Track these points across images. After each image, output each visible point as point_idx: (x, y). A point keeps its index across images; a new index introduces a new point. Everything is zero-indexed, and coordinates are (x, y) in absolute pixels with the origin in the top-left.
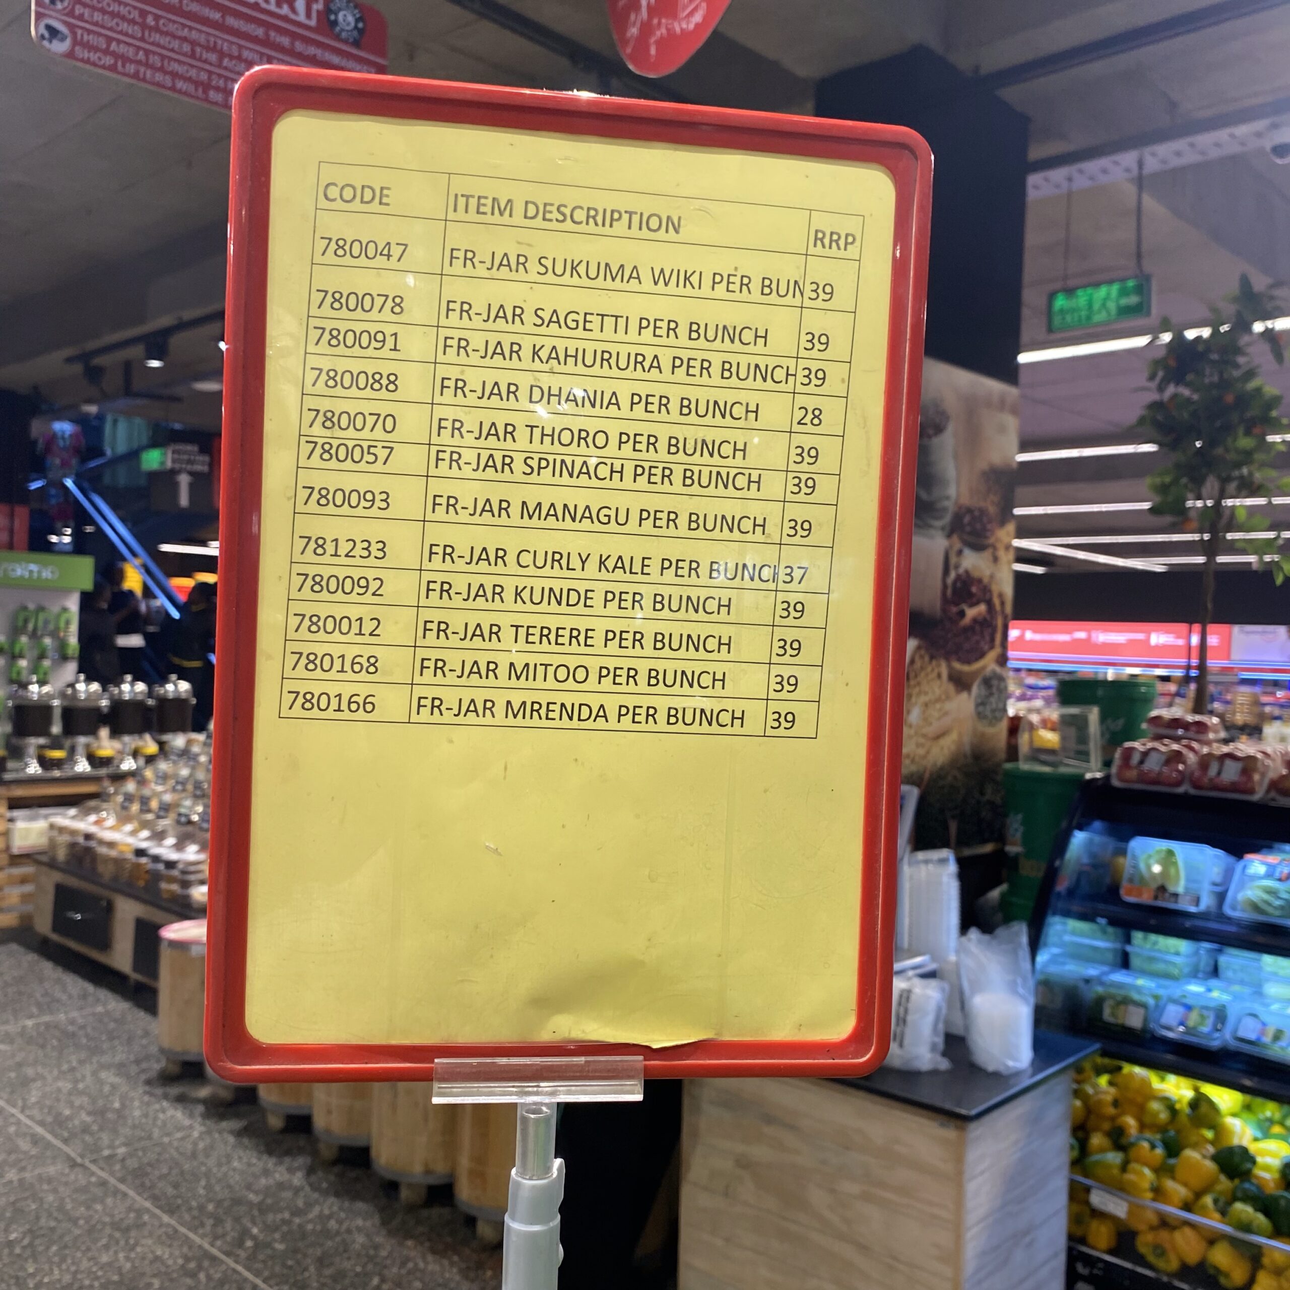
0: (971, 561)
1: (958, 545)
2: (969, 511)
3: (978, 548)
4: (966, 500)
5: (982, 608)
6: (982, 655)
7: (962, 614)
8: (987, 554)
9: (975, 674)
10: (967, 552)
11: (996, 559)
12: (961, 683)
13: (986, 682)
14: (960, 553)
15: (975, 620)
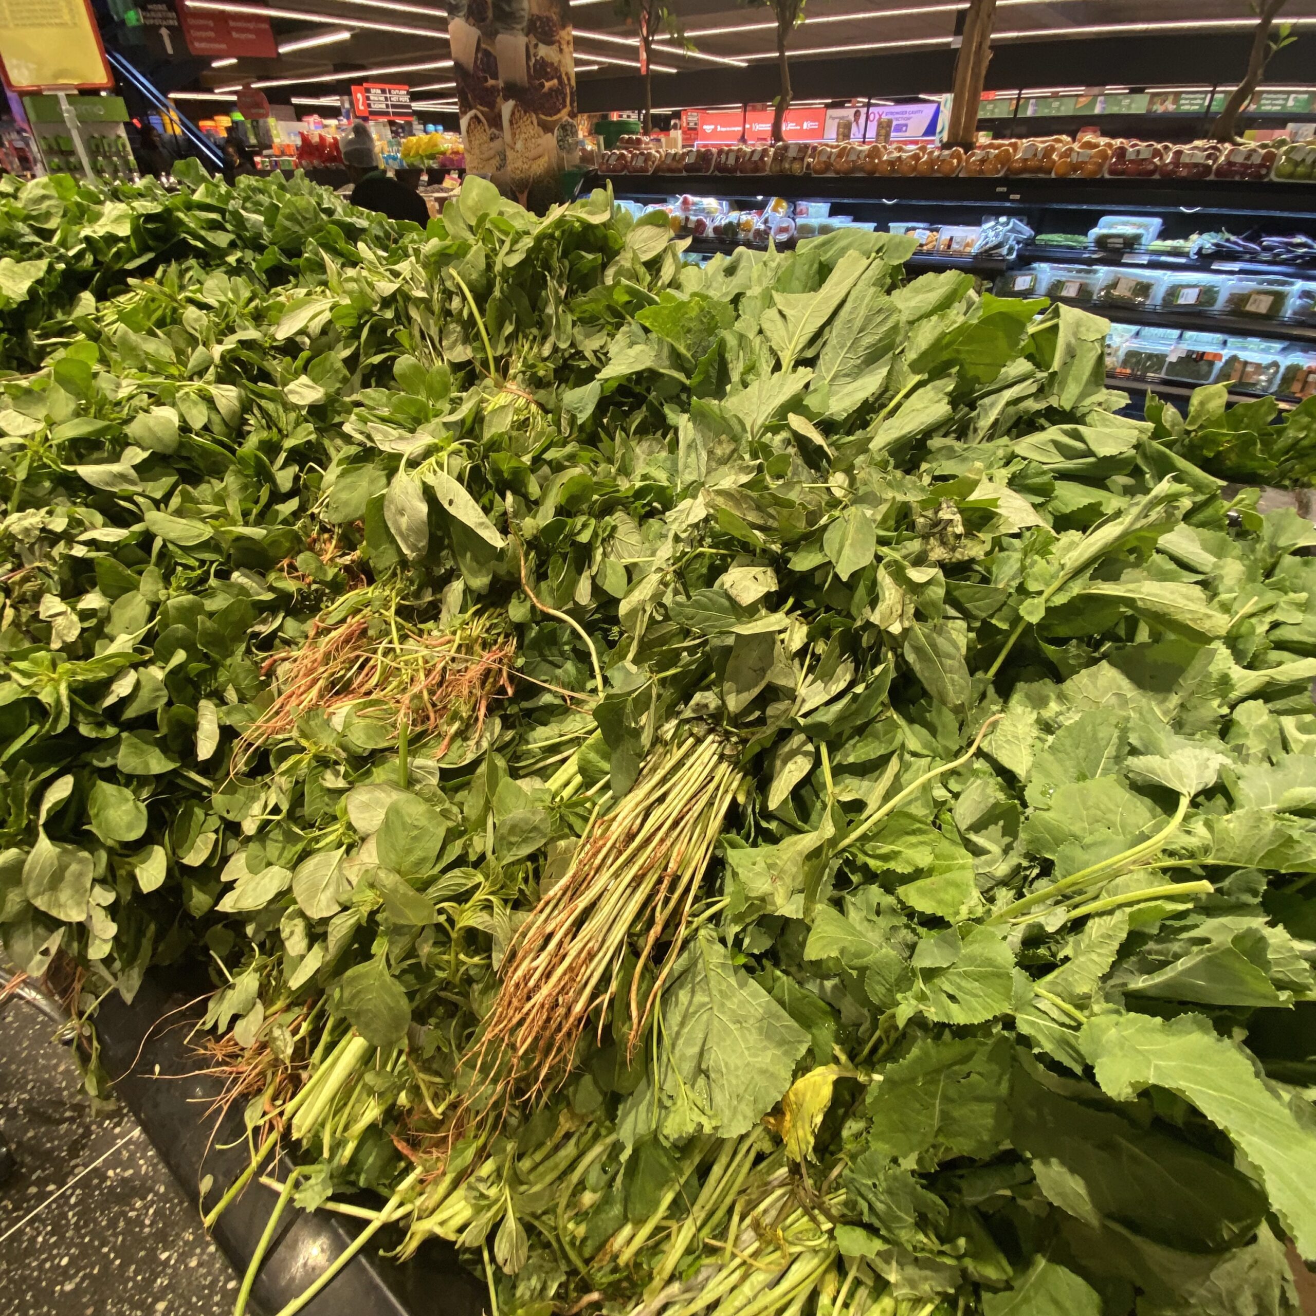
0: (544, 51)
1: (534, 41)
2: (539, 18)
3: (549, 43)
4: (535, 11)
5: (555, 81)
6: (559, 111)
7: (542, 86)
8: (555, 47)
9: (556, 122)
10: (541, 45)
11: (561, 50)
12: (547, 128)
13: (563, 127)
14: (536, 46)
15: (551, 89)
